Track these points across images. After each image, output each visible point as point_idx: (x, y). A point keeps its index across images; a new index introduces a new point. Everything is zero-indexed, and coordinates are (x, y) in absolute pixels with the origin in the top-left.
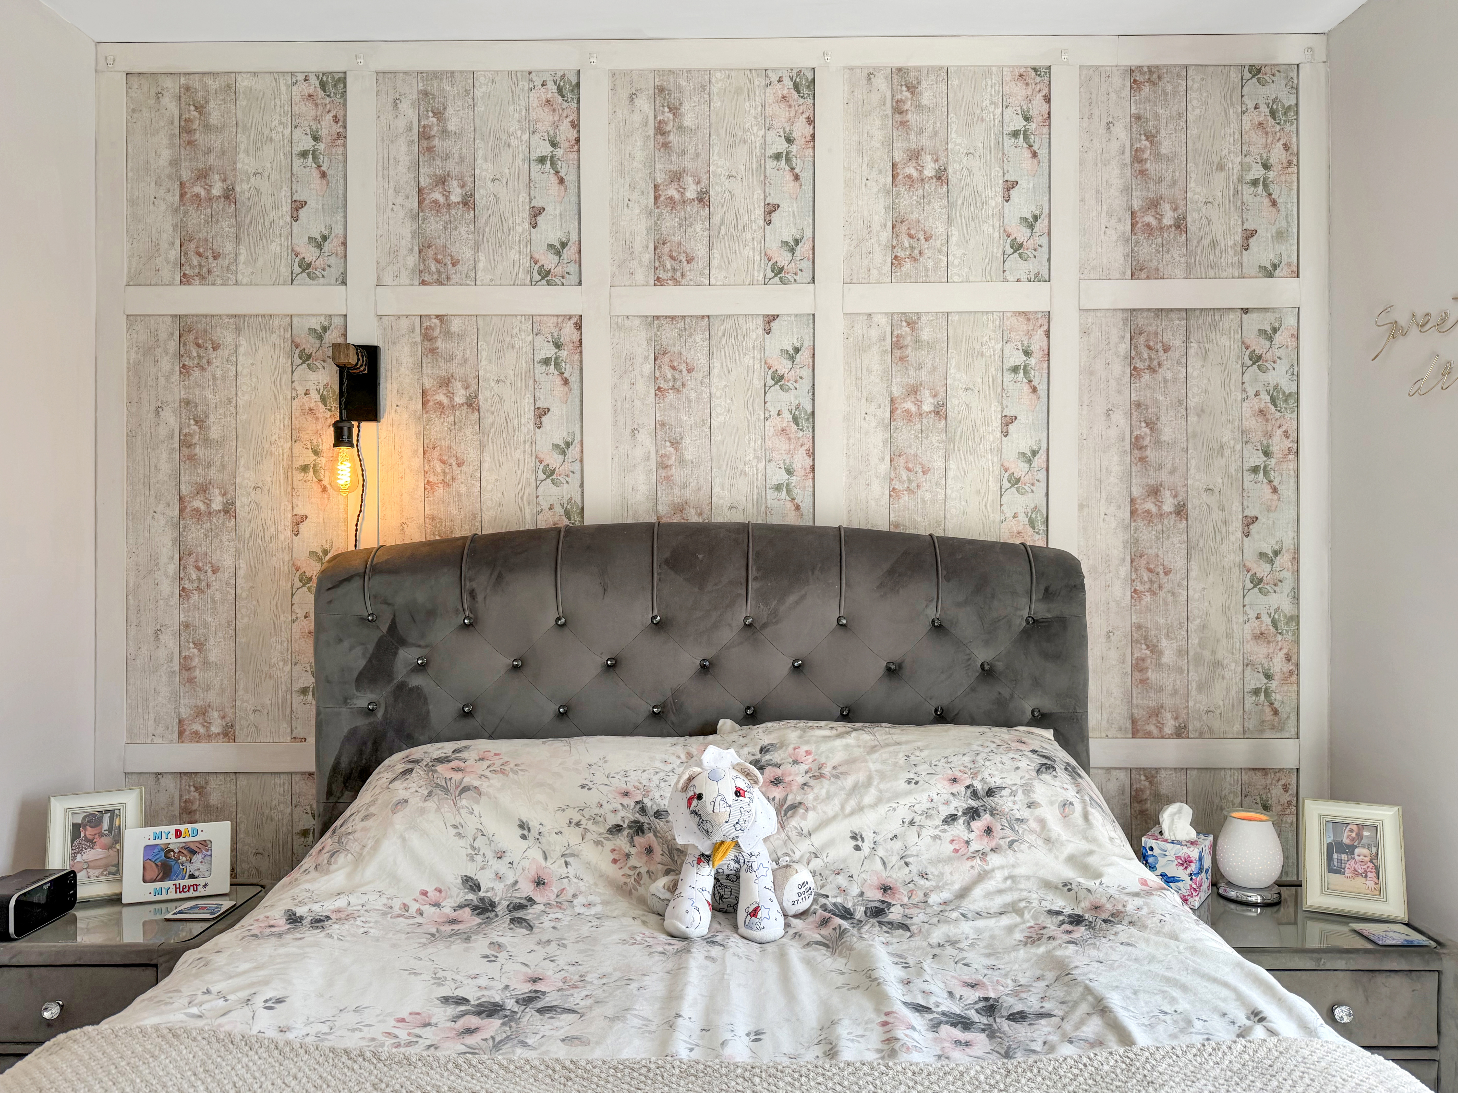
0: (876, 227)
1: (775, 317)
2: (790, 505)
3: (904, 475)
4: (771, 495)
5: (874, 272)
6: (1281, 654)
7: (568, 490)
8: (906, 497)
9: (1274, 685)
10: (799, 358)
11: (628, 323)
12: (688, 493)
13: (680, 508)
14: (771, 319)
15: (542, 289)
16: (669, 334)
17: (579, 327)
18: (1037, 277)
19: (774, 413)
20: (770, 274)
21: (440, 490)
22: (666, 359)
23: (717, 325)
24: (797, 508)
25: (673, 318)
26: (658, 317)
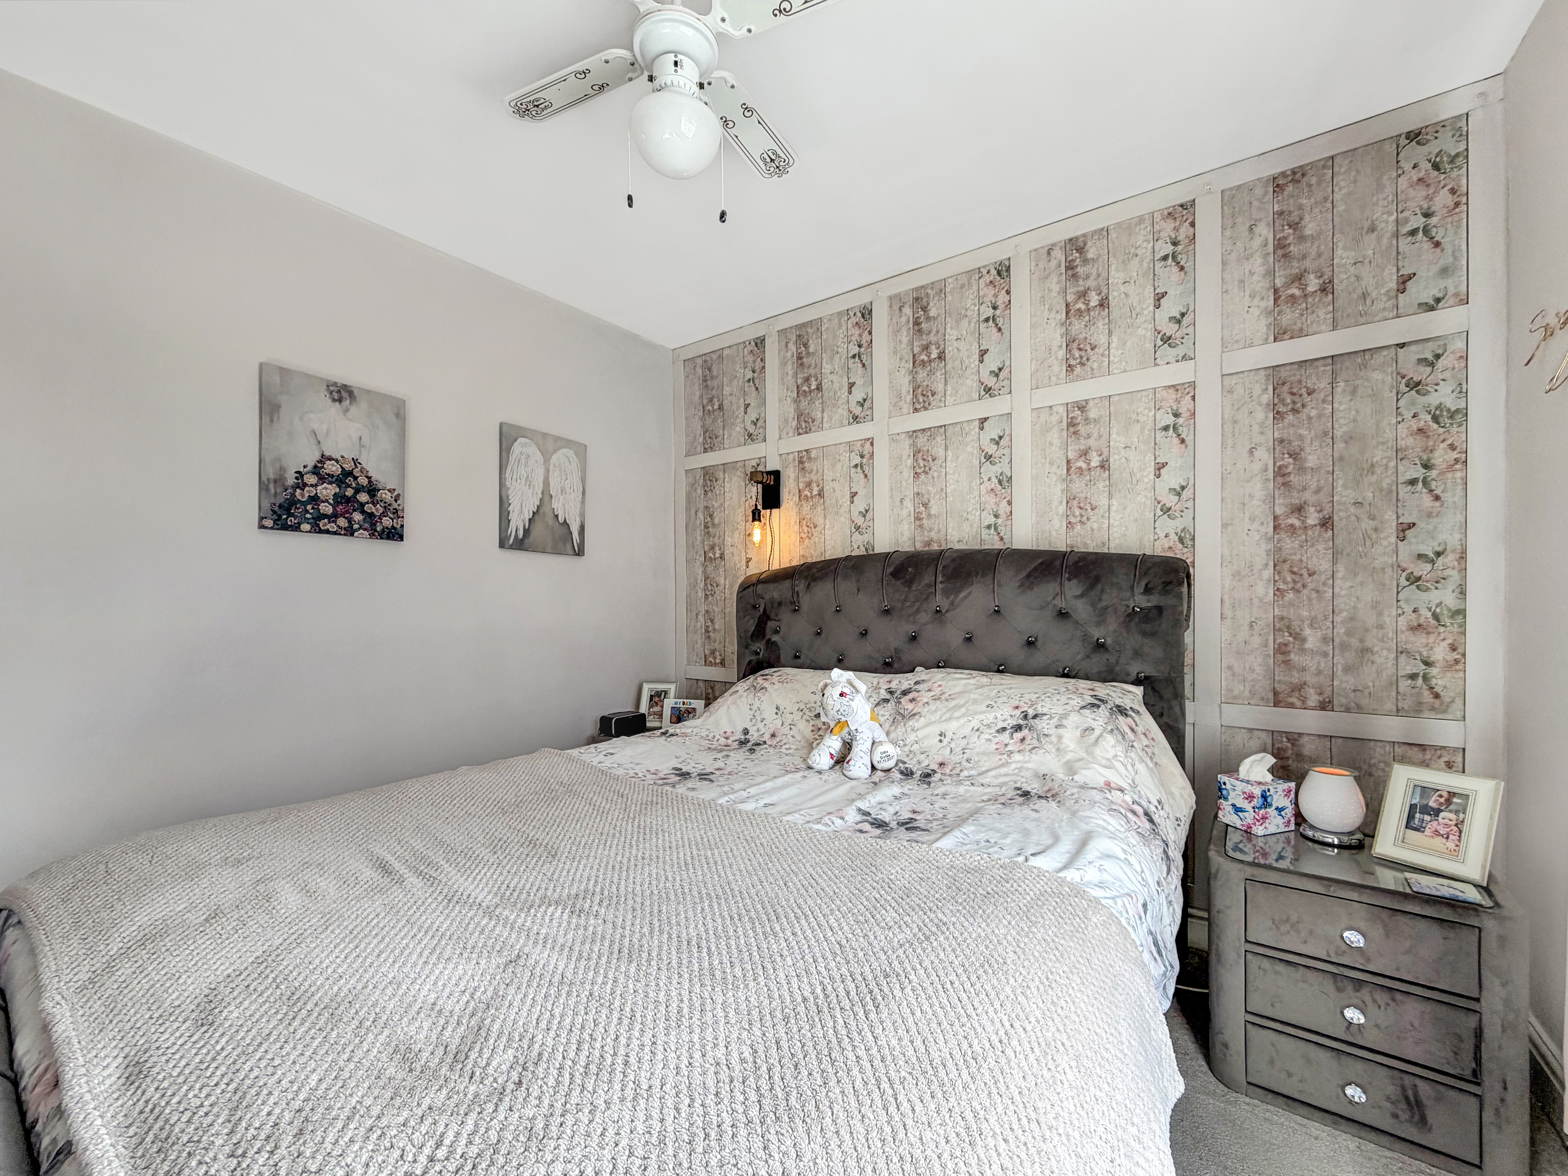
0: (1054, 348)
1: (986, 419)
2: (997, 538)
3: (1077, 512)
4: (985, 532)
5: (1054, 379)
6: (1445, 644)
7: (866, 538)
8: (1079, 527)
9: (1434, 671)
10: (1002, 442)
11: (898, 437)
12: (933, 534)
13: (928, 544)
14: (983, 421)
15: (855, 426)
16: (922, 440)
17: (872, 444)
18: (1184, 358)
19: (986, 479)
20: (983, 393)
21: (807, 541)
22: (920, 455)
23: (950, 430)
24: (1002, 539)
25: (924, 430)
26: (914, 431)
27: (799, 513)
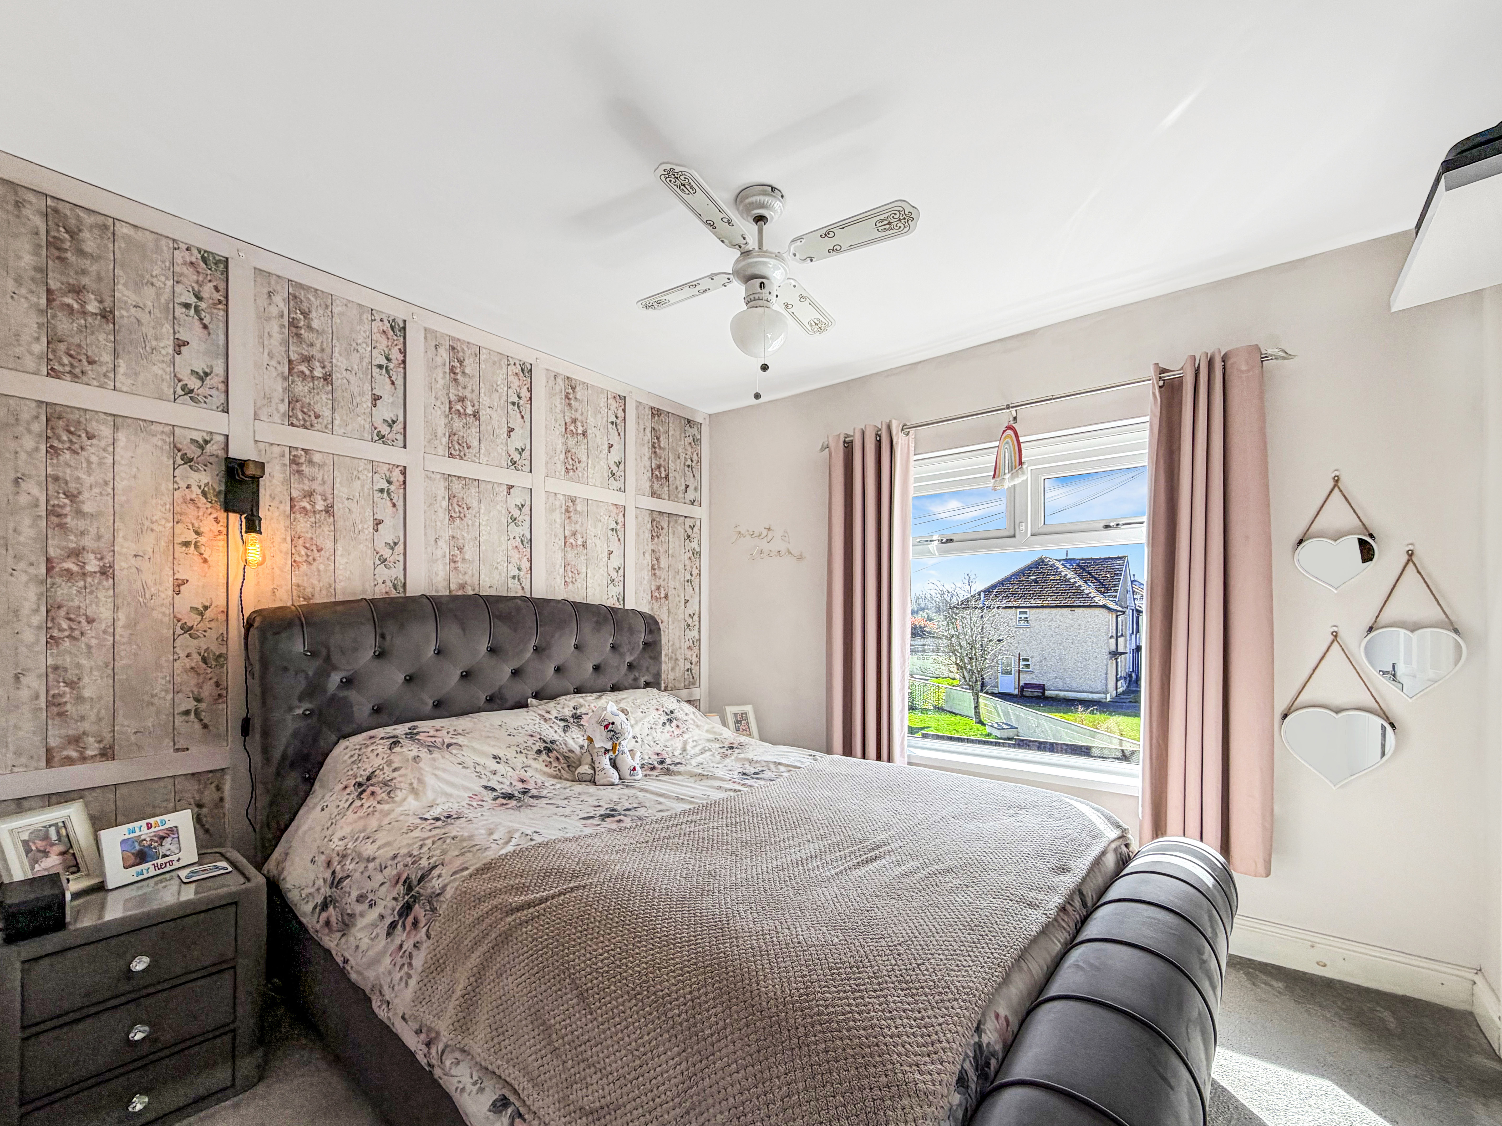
0: (558, 452)
1: (512, 487)
2: (519, 587)
3: (570, 574)
4: (511, 581)
5: (557, 473)
6: (696, 655)
7: (397, 572)
8: (571, 585)
9: (693, 667)
10: (523, 509)
11: (433, 476)
12: (467, 578)
13: (462, 586)
14: (510, 487)
15: (379, 446)
16: (457, 486)
17: (404, 472)
18: (619, 490)
19: (512, 537)
20: (510, 464)
21: (304, 567)
22: (455, 500)
23: (483, 486)
24: (523, 588)
25: (459, 477)
26: (450, 476)
27: (291, 527)
